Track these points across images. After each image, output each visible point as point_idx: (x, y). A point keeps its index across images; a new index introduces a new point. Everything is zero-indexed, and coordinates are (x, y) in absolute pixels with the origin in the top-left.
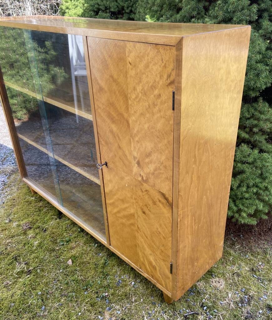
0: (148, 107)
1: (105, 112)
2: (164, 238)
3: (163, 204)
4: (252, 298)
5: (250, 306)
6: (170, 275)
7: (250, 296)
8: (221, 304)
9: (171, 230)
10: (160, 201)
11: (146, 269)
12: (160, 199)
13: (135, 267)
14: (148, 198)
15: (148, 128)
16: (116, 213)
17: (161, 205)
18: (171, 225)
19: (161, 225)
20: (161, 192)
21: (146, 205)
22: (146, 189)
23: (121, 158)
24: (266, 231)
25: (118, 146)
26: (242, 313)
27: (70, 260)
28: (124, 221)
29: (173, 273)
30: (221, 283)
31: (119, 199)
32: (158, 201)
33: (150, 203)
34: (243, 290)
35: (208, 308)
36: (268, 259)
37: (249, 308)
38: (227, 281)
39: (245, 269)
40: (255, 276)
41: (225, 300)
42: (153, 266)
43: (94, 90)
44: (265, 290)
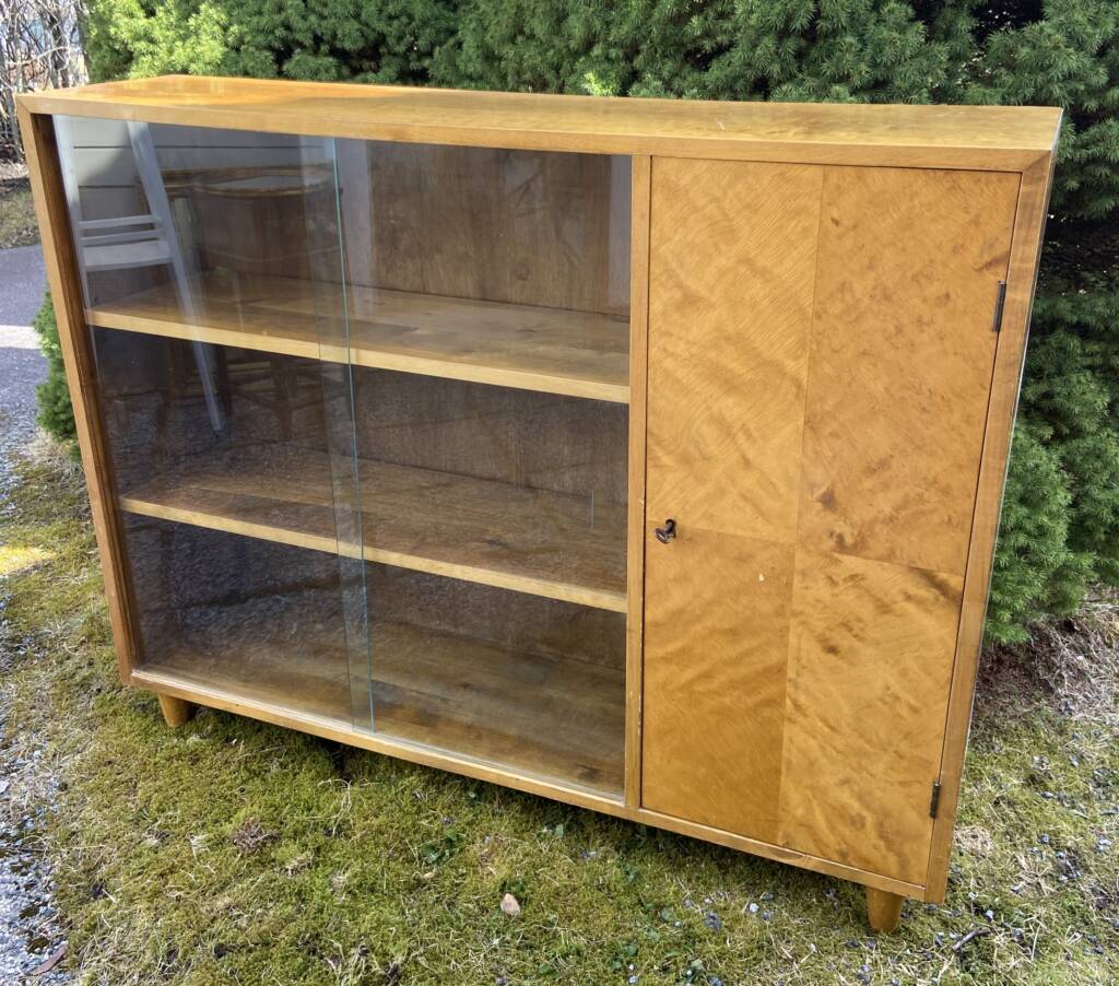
0: (894, 332)
1: (695, 366)
2: (914, 710)
3: (920, 602)
4: (1076, 852)
5: (1090, 873)
6: (927, 827)
7: (1069, 849)
8: (1017, 892)
9: (949, 675)
10: (909, 598)
11: (815, 841)
12: (913, 590)
13: (760, 847)
14: (859, 597)
15: (887, 389)
16: (691, 683)
17: (911, 608)
18: (950, 661)
19: (904, 673)
20: (918, 569)
21: (846, 625)
22: (853, 573)
23: (747, 495)
24: (991, 669)
25: (742, 461)
26: (1083, 897)
27: (509, 898)
28: (727, 700)
29: (941, 812)
30: (980, 839)
31: (713, 632)
32: (900, 598)
33: (866, 611)
34: (1046, 839)
35: (995, 910)
36: (1046, 743)
37: (1092, 880)
38: (993, 828)
39: (1013, 783)
40: (1049, 794)
41: (1020, 879)
42: (852, 818)
43: (656, 307)
44: (1092, 825)
